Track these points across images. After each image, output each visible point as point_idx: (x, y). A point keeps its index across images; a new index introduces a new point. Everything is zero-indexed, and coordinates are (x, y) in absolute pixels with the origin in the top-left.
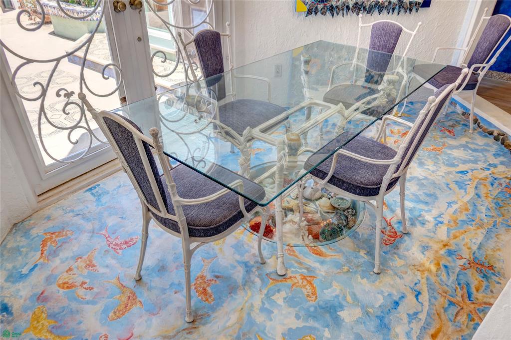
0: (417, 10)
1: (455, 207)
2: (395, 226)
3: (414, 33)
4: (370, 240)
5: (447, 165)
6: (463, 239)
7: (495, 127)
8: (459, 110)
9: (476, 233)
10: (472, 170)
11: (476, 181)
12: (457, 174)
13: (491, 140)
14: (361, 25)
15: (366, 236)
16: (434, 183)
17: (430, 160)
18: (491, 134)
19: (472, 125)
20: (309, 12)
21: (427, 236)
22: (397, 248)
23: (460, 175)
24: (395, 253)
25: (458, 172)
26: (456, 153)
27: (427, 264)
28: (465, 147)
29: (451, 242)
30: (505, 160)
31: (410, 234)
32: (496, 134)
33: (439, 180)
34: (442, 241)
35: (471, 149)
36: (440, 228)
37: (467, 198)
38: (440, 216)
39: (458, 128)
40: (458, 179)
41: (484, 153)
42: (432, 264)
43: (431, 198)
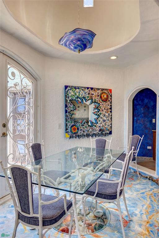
0: (108, 135)
1: (145, 207)
2: (125, 218)
3: (111, 141)
4: (117, 226)
5: (136, 191)
6: (153, 219)
7: (147, 175)
8: (132, 171)
9: (157, 215)
10: (146, 192)
11: (149, 196)
12: (141, 194)
13: (148, 180)
14: (91, 140)
15: (115, 225)
16: (133, 199)
17: (129, 190)
18: (147, 178)
19: (139, 176)
20: (70, 137)
21: (139, 220)
22: (129, 227)
23: (142, 194)
24: (129, 230)
25: (141, 193)
26: (137, 186)
27: (144, 232)
28: (140, 184)
29: (149, 221)
30: (155, 186)
31: (132, 220)
32: (148, 177)
33: (135, 197)
34: (146, 221)
35: (142, 184)
36: (143, 216)
37: (148, 203)
38: (141, 211)
39: (134, 177)
40: (142, 196)
41: (148, 185)
42: (146, 231)
43: (135, 205)
